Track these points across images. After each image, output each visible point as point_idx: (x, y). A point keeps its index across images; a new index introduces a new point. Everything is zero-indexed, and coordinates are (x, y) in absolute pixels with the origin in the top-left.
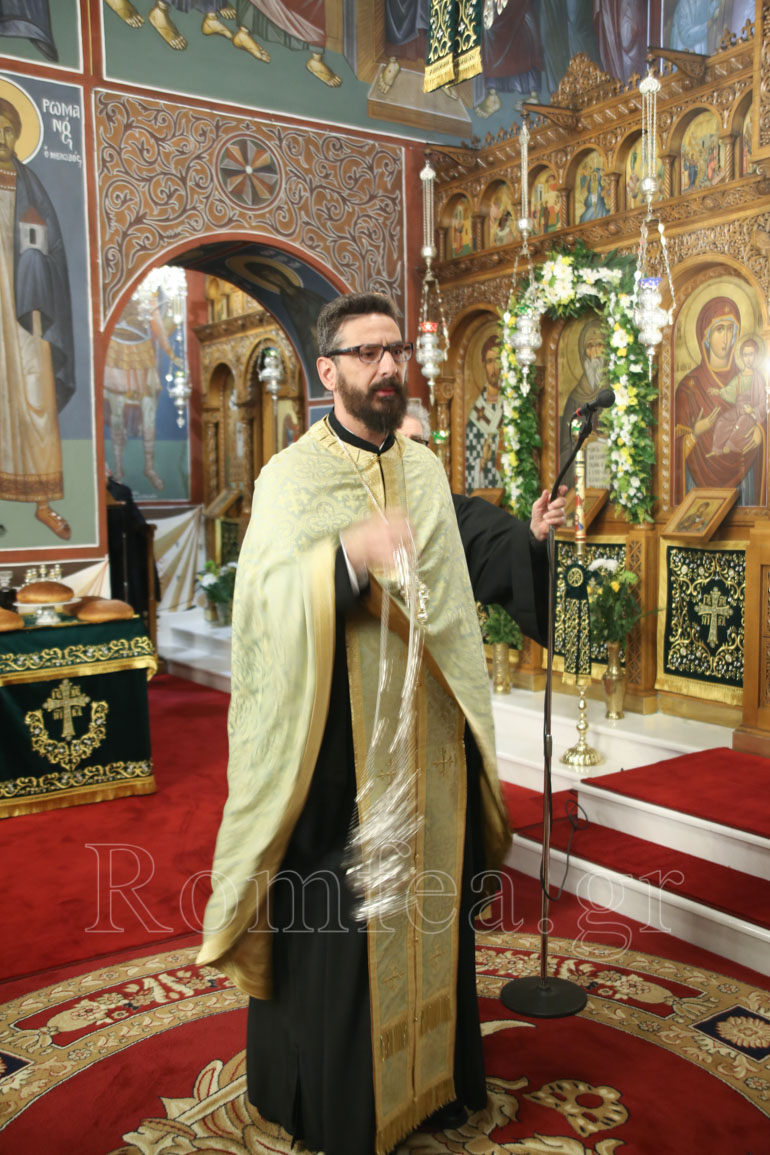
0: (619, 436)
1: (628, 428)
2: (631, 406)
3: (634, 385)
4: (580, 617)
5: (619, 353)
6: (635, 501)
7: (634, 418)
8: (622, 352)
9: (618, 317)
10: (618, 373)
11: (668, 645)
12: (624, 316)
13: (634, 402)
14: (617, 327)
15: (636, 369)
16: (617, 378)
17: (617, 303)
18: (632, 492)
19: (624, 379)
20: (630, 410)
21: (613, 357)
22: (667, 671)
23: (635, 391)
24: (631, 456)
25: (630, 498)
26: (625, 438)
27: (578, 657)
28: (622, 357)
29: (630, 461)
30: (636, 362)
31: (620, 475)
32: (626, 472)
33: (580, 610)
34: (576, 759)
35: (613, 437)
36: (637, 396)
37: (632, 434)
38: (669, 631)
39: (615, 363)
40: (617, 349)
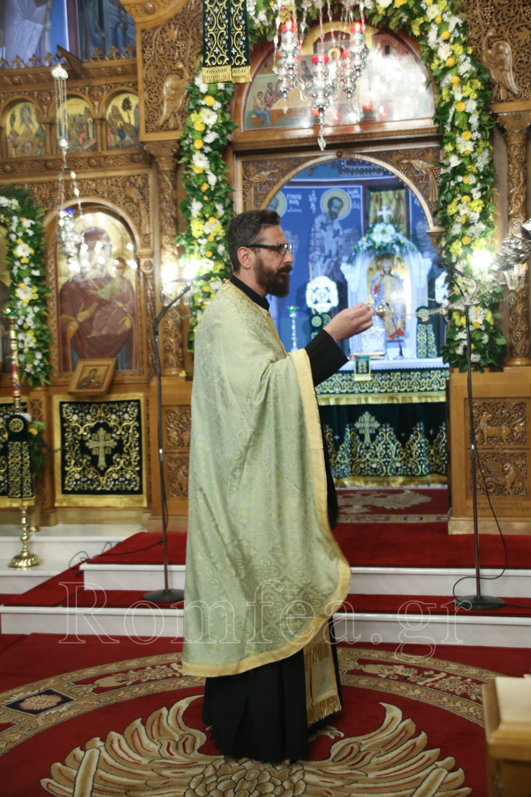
0: (24, 321)
1: (31, 316)
2: (33, 300)
3: (36, 285)
4: (22, 455)
5: (23, 261)
6: (39, 370)
7: (37, 309)
8: (25, 260)
9: (20, 234)
10: (22, 275)
11: (64, 473)
12: (26, 234)
13: (36, 297)
14: (20, 241)
15: (36, 273)
16: (21, 279)
17: (20, 224)
18: (36, 363)
19: (27, 280)
20: (32, 303)
21: (17, 264)
22: (65, 492)
23: (35, 289)
24: (35, 336)
25: (35, 368)
26: (30, 322)
27: (22, 485)
28: (25, 264)
29: (35, 340)
30: (35, 268)
31: (26, 350)
32: (31, 349)
33: (21, 449)
34: (22, 563)
35: (20, 322)
36: (37, 293)
37: (35, 321)
38: (64, 463)
39: (19, 268)
40: (22, 257)
